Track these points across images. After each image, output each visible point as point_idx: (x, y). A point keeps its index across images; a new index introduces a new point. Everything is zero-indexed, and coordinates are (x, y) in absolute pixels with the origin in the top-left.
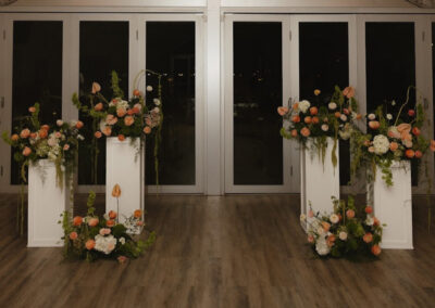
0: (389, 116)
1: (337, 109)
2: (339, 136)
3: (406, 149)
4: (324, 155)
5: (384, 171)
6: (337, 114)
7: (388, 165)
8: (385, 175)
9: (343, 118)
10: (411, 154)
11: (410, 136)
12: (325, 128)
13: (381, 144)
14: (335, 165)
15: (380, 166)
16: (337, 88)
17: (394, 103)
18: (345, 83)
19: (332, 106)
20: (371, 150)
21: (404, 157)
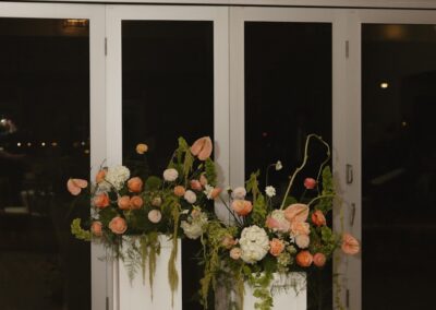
0: (271, 191)
1: (179, 181)
2: (181, 232)
3: (299, 250)
4: (152, 270)
5: (258, 294)
6: (179, 190)
7: (265, 282)
8: (260, 301)
9: (190, 197)
10: (306, 259)
11: (306, 228)
12: (154, 216)
13: (254, 243)
14: (173, 288)
15: (252, 283)
16: (182, 142)
17: (279, 166)
19: (170, 174)
20: (234, 254)
21: (295, 267)
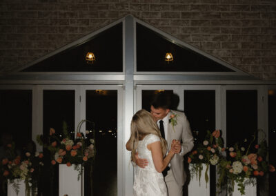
0: (243, 149)
1: (209, 145)
2: (210, 163)
3: (254, 170)
4: (200, 175)
5: (239, 185)
6: (209, 148)
7: (242, 181)
8: (240, 188)
9: (213, 151)
10: (257, 173)
11: (256, 162)
12: (201, 157)
13: (237, 167)
14: (207, 181)
15: (237, 181)
16: (208, 132)
17: (246, 140)
18: (213, 128)
19: (206, 143)
20: (231, 171)
21: (252, 176)
